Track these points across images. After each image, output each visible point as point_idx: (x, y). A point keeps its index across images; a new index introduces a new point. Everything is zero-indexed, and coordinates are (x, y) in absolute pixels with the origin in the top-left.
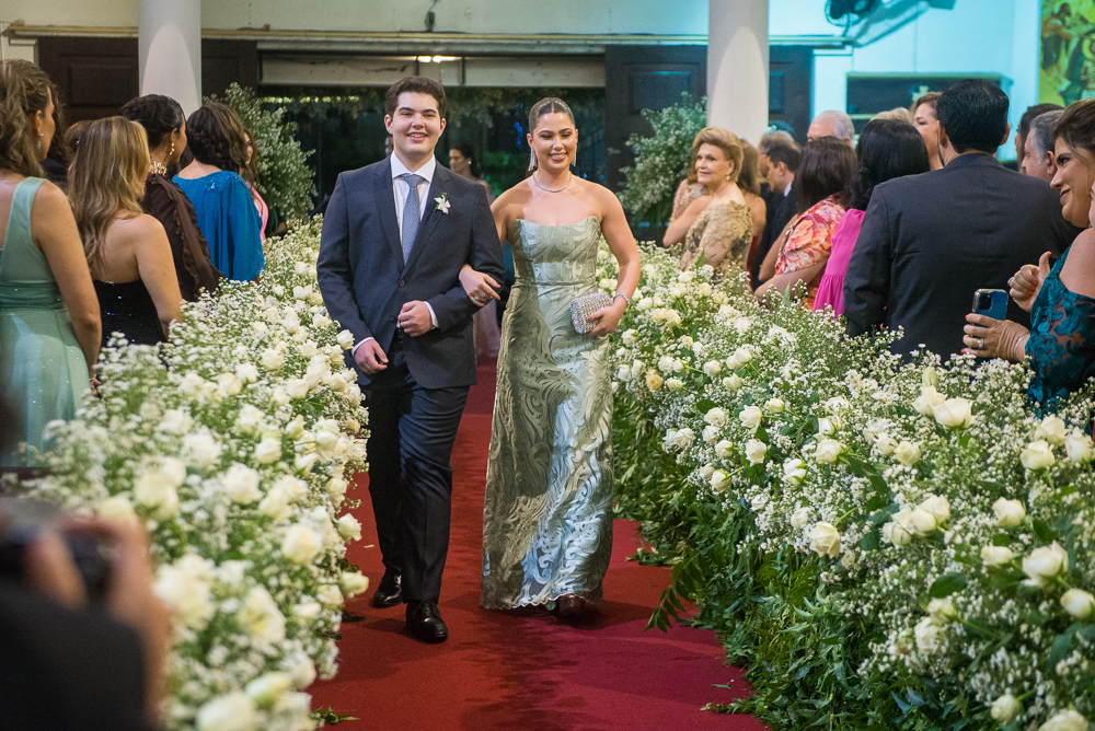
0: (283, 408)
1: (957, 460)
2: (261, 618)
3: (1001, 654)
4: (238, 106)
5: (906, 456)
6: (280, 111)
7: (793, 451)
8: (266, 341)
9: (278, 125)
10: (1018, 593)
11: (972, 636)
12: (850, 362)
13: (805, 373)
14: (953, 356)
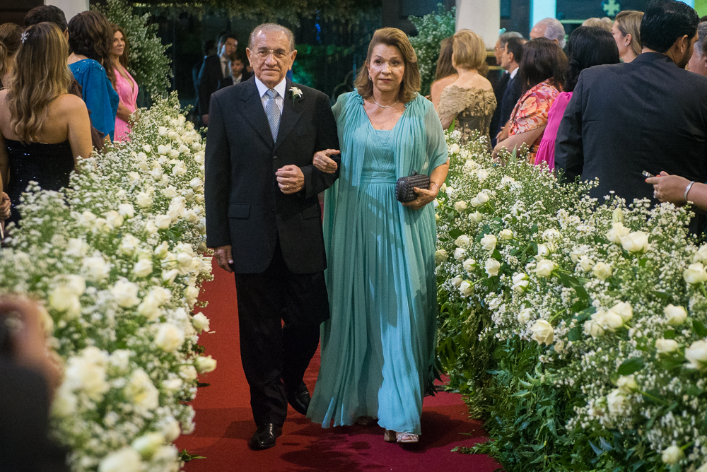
0: (153, 236)
1: (638, 276)
2: (141, 391)
3: (669, 417)
4: (115, 11)
5: (601, 273)
6: (147, 15)
7: (519, 267)
8: (140, 186)
9: (145, 26)
10: (682, 373)
11: (648, 403)
12: (561, 203)
13: (527, 211)
14: (635, 200)
